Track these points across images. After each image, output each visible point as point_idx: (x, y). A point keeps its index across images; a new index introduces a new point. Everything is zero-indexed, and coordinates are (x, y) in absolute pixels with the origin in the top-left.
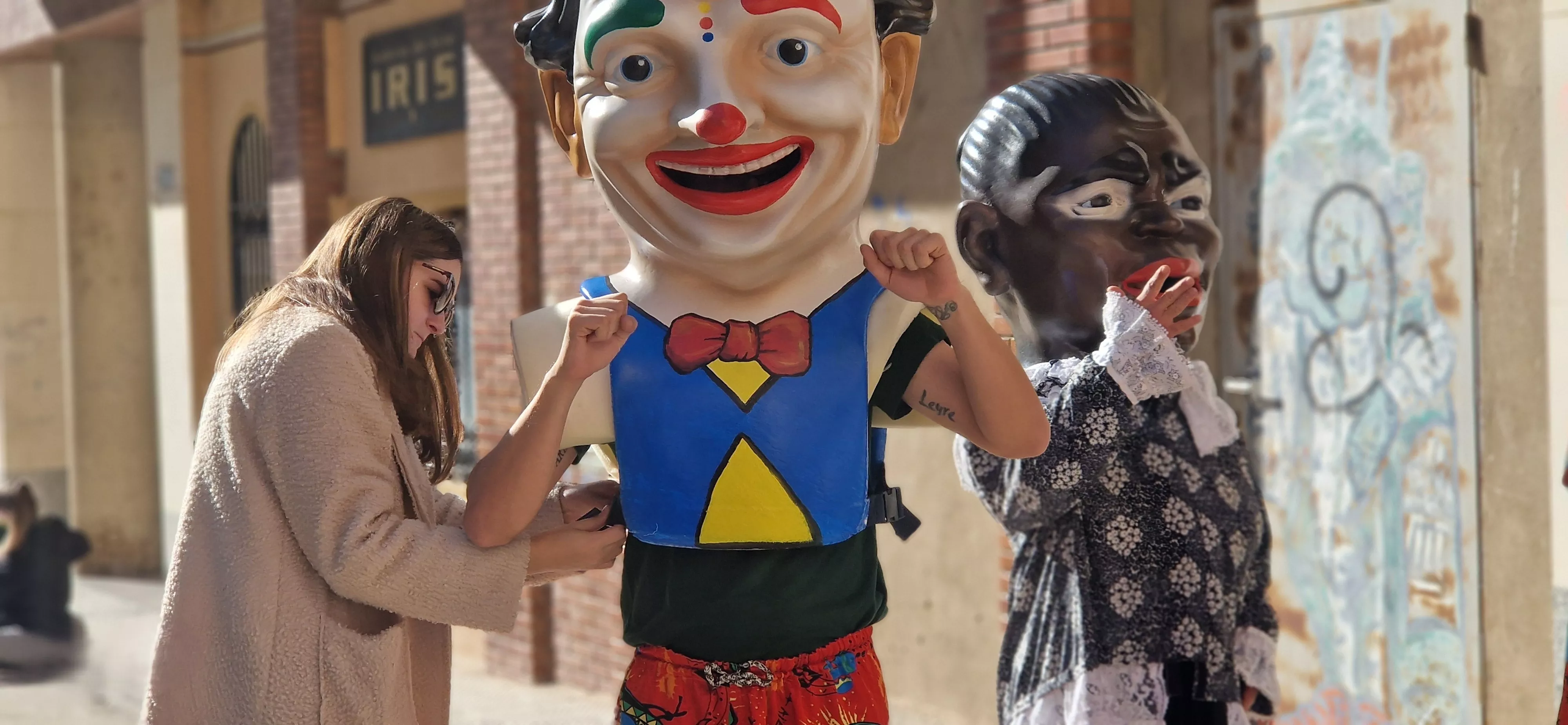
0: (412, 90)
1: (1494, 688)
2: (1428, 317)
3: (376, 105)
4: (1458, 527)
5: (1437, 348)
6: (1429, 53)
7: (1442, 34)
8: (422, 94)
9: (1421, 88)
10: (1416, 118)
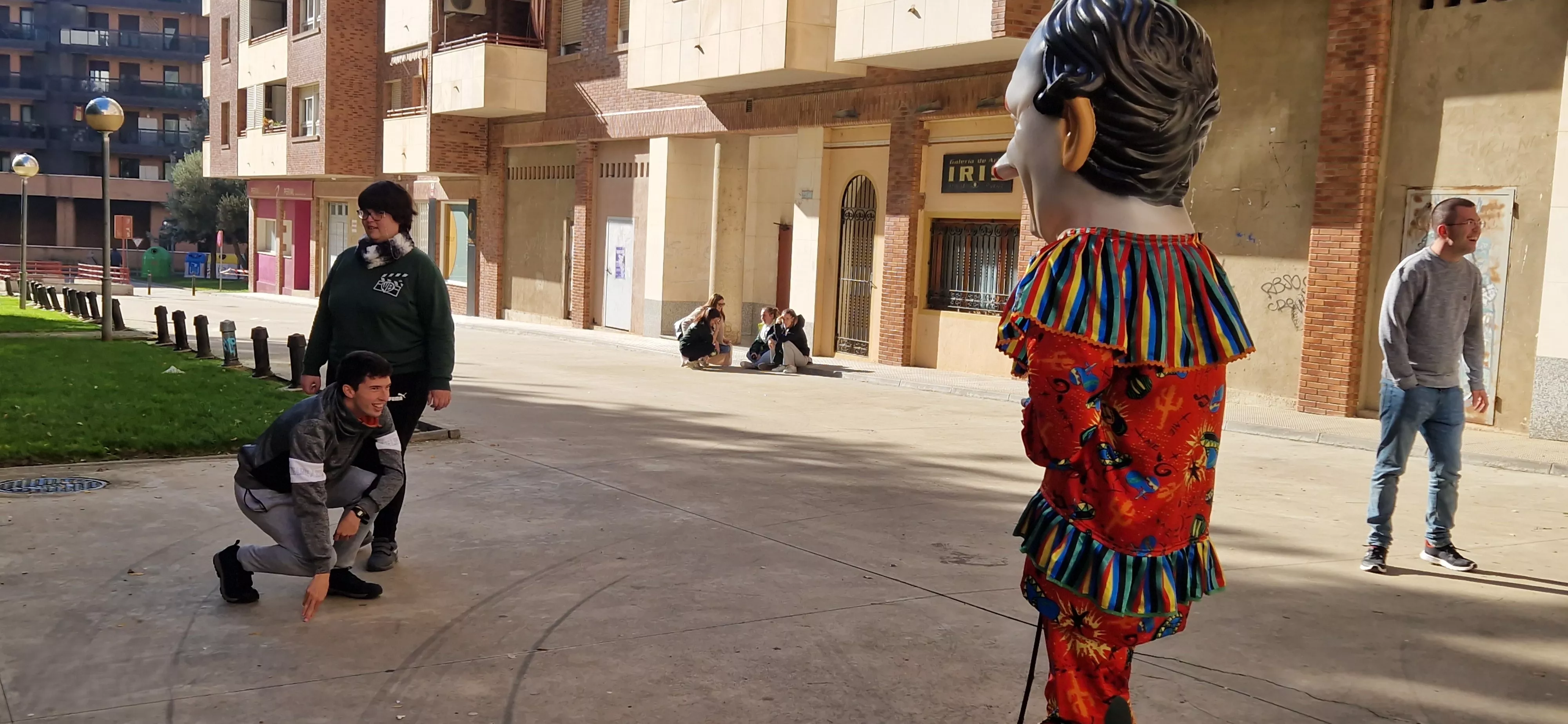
0: (976, 175)
1: (1500, 384)
2: (1488, 283)
3: (951, 179)
4: (1493, 340)
5: (1489, 292)
6: (1497, 211)
7: (1502, 206)
8: (982, 178)
9: (1492, 220)
10: (1489, 228)
